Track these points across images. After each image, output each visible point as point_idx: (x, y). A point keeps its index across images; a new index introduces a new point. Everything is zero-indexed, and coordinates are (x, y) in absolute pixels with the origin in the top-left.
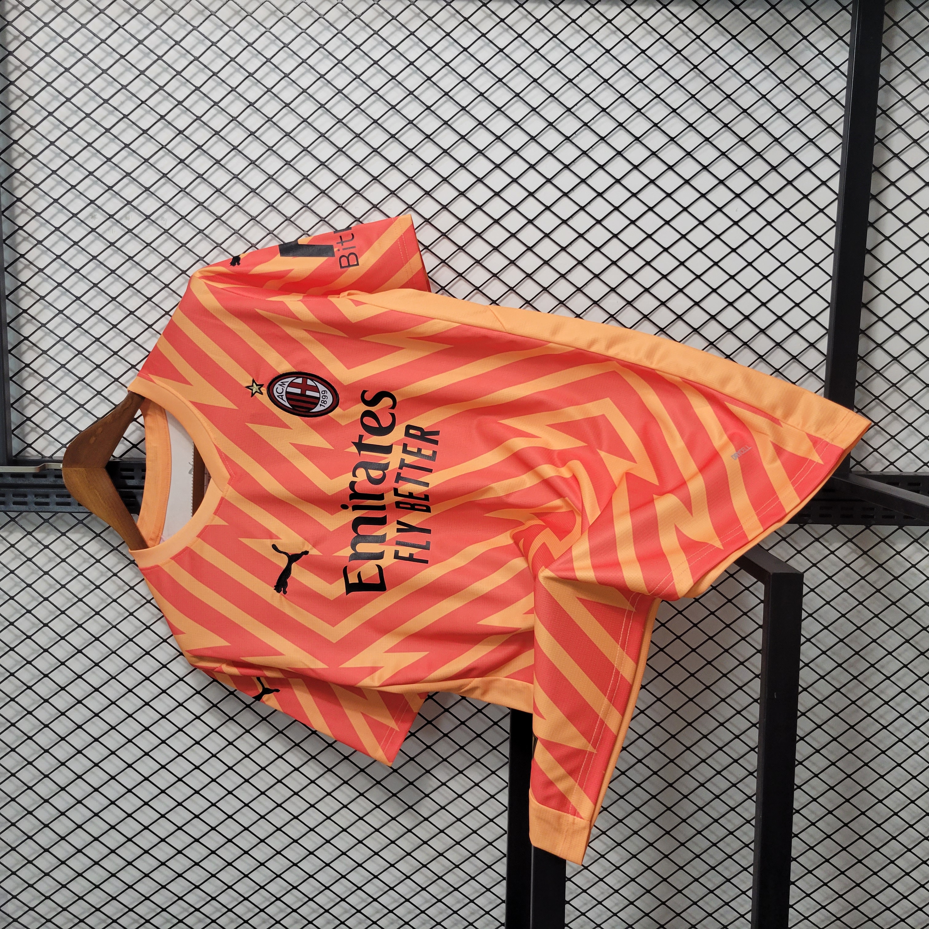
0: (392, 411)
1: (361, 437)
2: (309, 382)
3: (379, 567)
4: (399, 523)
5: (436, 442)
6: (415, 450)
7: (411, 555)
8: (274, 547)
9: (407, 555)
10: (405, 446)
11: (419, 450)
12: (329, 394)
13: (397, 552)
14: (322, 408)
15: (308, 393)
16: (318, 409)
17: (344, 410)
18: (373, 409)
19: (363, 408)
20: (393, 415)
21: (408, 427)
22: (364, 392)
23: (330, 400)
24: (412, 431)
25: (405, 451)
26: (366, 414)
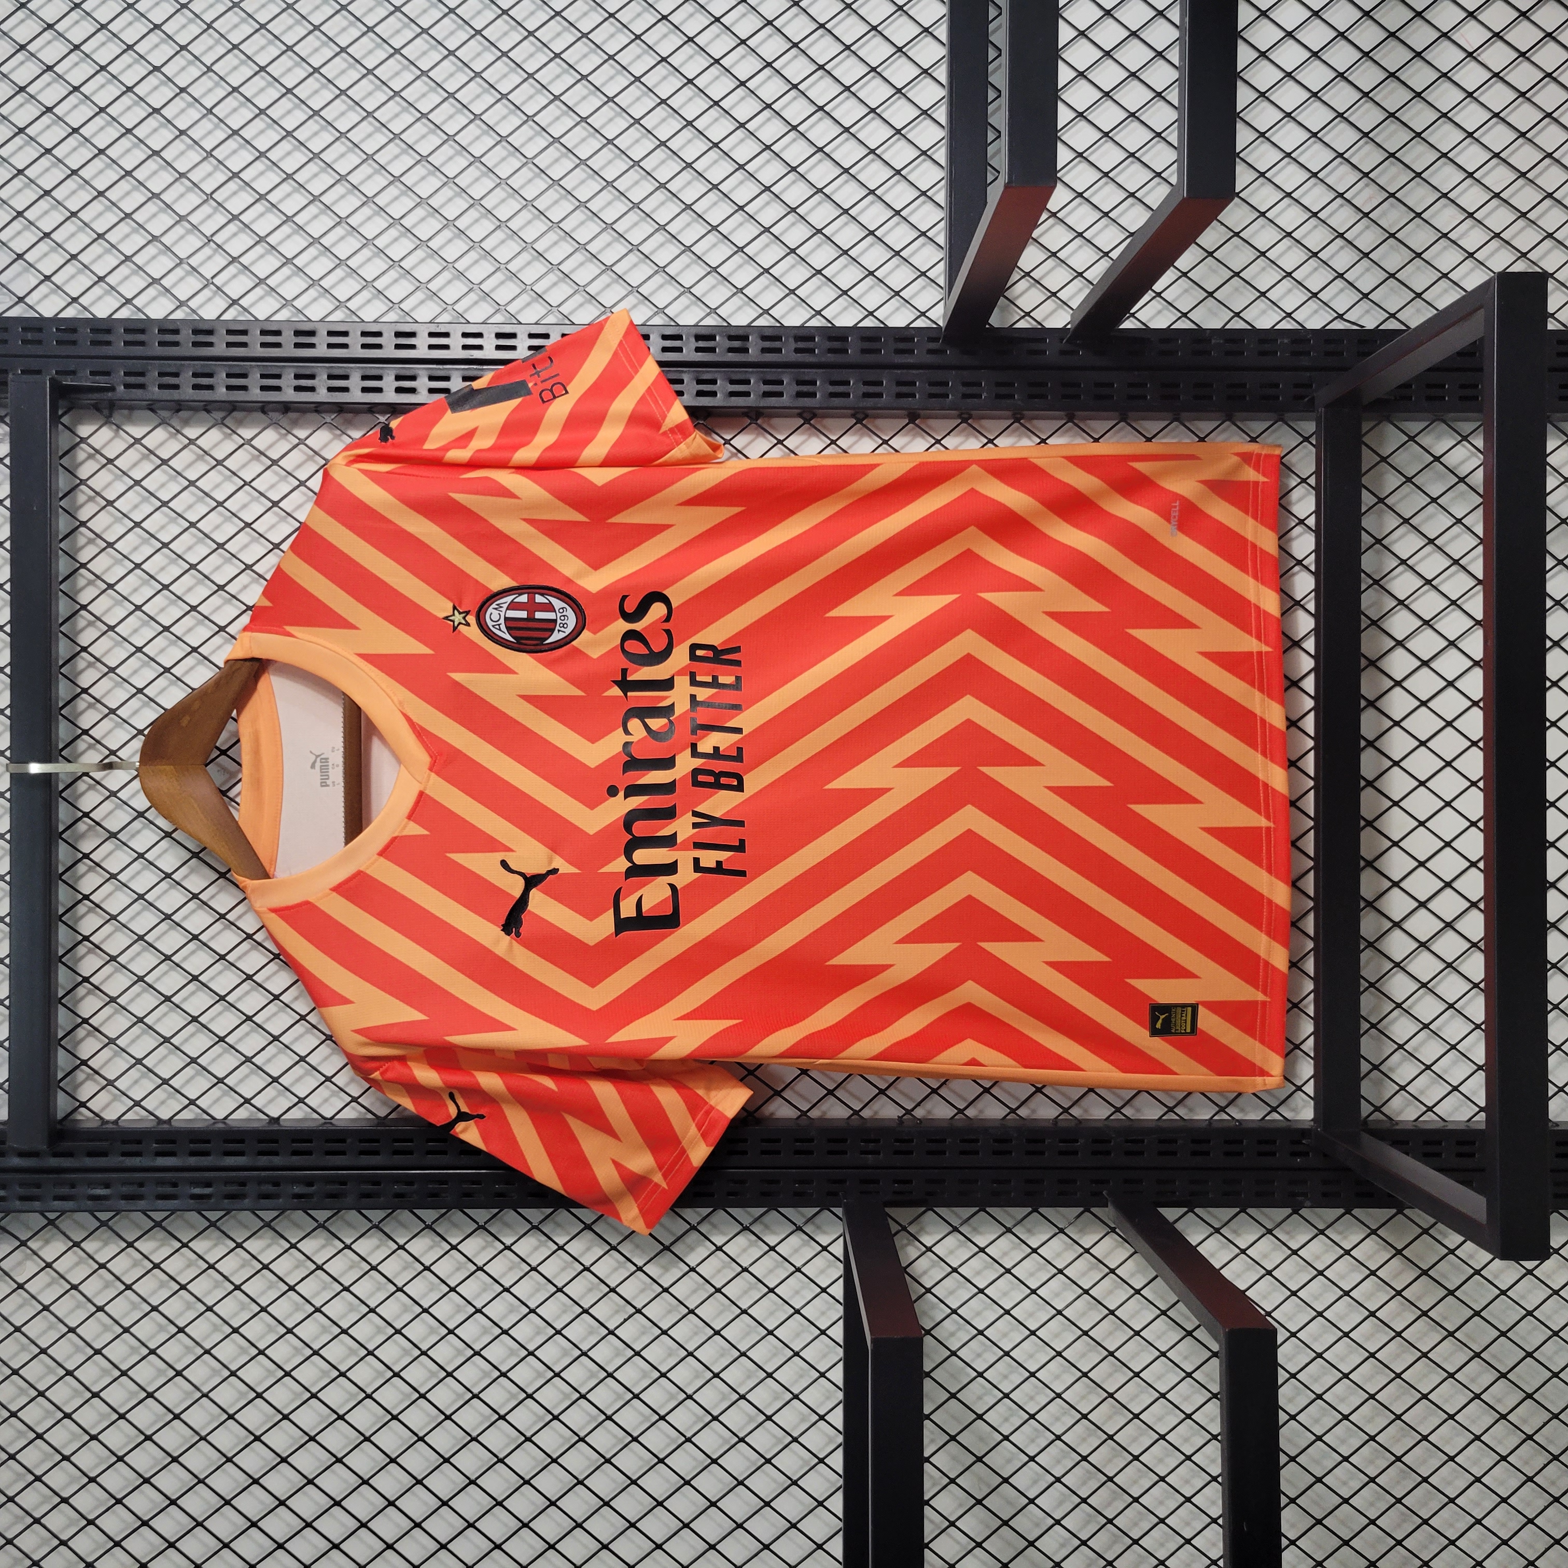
0: (667, 626)
1: (624, 672)
2: (539, 599)
3: (673, 887)
4: (696, 814)
5: (737, 663)
6: (709, 679)
7: (719, 863)
8: (504, 864)
9: (713, 865)
10: (693, 676)
11: (715, 678)
12: (570, 613)
13: (696, 861)
14: (562, 635)
15: (539, 615)
16: (556, 637)
17: (595, 633)
18: (638, 626)
19: (622, 626)
20: (668, 632)
21: (694, 647)
22: (624, 598)
23: (572, 621)
24: (699, 653)
25: (694, 682)
26: (630, 635)
